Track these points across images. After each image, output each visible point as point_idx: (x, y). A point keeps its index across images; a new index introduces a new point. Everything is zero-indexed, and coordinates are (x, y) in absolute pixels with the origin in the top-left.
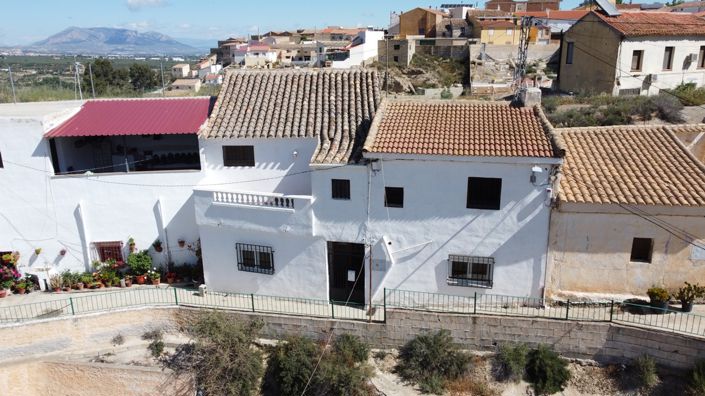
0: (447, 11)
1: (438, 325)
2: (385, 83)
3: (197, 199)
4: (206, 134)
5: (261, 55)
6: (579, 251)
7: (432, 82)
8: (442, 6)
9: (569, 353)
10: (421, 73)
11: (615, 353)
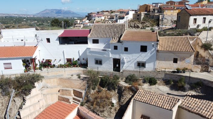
0: (154, 5)
1: (133, 73)
2: (134, 26)
3: (87, 49)
4: (89, 37)
5: (100, 18)
6: (163, 61)
7: (148, 25)
8: (153, 3)
9: (157, 79)
10: (145, 23)
11: (166, 78)
